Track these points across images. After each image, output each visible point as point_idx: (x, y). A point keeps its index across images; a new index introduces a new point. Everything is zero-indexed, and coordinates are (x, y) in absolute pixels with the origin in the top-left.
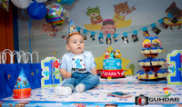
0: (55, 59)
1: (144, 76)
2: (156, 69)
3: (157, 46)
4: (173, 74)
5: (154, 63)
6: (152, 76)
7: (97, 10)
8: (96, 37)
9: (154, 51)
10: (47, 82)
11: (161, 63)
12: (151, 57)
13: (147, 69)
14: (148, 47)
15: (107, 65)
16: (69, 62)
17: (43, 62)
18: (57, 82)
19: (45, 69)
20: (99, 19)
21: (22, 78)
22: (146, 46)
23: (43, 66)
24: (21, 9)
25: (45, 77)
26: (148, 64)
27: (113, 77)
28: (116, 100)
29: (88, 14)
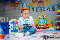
0: (15, 20)
8: (35, 9)
10: (12, 31)
15: (40, 22)
17: (10, 22)
18: (17, 31)
19: (11, 25)
27: (43, 28)
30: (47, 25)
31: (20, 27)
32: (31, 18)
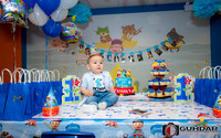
0: (75, 78)
1: (153, 94)
2: (163, 88)
3: (164, 69)
4: (179, 93)
5: (162, 84)
6: (160, 95)
8: (105, 55)
9: (162, 73)
10: (67, 99)
11: (168, 83)
12: (159, 78)
13: (156, 89)
17: (64, 81)
18: (77, 99)
19: (66, 87)
20: (108, 38)
22: (155, 68)
23: (64, 84)
25: (67, 95)
26: (157, 84)
27: (125, 94)
28: (139, 117)
29: (98, 33)
30: (132, 89)
32: (107, 74)
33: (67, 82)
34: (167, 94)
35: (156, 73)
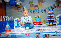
0: (18, 19)
1: (48, 24)
2: (52, 21)
3: (52, 13)
4: (58, 23)
5: (52, 19)
6: (51, 24)
7: (32, 2)
8: (32, 11)
9: (52, 15)
10: (16, 27)
11: (54, 19)
12: (51, 17)
13: (50, 21)
14: (50, 14)
16: (23, 20)
17: (14, 20)
18: (20, 27)
19: (15, 23)
20: (33, 5)
21: (8, 25)
22: (49, 14)
23: (15, 22)
24: (7, 2)
25: (16, 25)
26: (50, 20)
29: (29, 4)
31: (22, 23)
33: (16, 21)
34: (54, 23)
35: (49, 15)
